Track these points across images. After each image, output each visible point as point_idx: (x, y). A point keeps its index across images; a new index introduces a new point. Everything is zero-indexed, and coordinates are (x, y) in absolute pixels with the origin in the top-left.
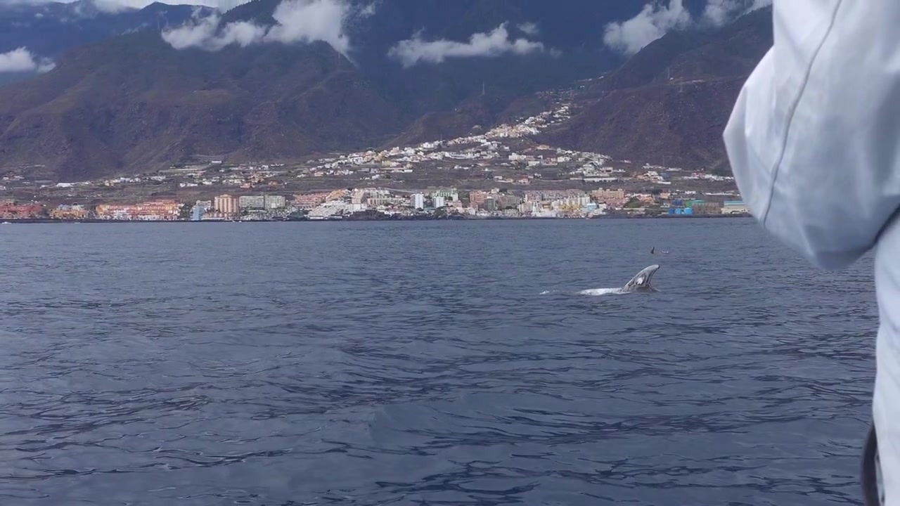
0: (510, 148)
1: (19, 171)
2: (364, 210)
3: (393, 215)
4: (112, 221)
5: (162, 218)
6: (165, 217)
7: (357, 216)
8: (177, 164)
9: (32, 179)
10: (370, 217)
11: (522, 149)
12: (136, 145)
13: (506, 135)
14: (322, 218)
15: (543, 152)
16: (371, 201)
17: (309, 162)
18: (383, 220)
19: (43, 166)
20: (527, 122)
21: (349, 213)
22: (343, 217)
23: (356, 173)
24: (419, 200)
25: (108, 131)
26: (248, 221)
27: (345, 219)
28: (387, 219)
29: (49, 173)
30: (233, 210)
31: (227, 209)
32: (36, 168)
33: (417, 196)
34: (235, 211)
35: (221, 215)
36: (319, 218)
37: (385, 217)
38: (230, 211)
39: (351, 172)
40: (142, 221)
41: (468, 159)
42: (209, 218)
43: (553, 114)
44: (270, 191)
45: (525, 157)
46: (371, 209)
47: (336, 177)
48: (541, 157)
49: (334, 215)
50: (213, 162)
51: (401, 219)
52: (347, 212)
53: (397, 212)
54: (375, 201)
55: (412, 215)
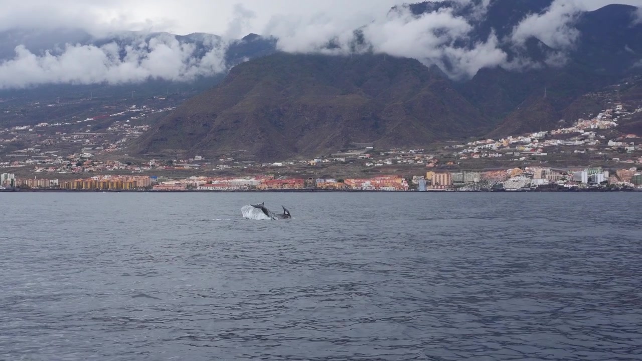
0: (605, 137)
1: (229, 154)
2: (548, 184)
3: (571, 188)
4: (361, 191)
5: (397, 189)
6: (400, 189)
7: (541, 188)
8: (342, 149)
9: (240, 160)
10: (552, 189)
11: (616, 138)
12: (303, 136)
13: (596, 127)
14: (516, 190)
15: (632, 140)
16: (549, 177)
17: (445, 148)
18: (562, 191)
19: (245, 151)
20: (599, 117)
21: (535, 186)
22: (531, 188)
23: (504, 155)
24: (584, 176)
25: (280, 125)
26: (464, 191)
27: (532, 190)
28: (567, 191)
29: (251, 156)
30: (448, 183)
31: (444, 182)
32: (241, 152)
33: (583, 173)
34: (449, 184)
35: (439, 187)
36: (514, 190)
37: (565, 189)
38: (446, 184)
39: (500, 155)
40: (384, 191)
41: (576, 145)
42: (431, 189)
43: (614, 111)
44: (451, 169)
45: (621, 143)
46: (551, 183)
47: (489, 159)
48: (633, 143)
49: (523, 188)
50: (367, 148)
51: (578, 191)
52: (534, 185)
53: (575, 185)
54: (551, 177)
55: (588, 187)
